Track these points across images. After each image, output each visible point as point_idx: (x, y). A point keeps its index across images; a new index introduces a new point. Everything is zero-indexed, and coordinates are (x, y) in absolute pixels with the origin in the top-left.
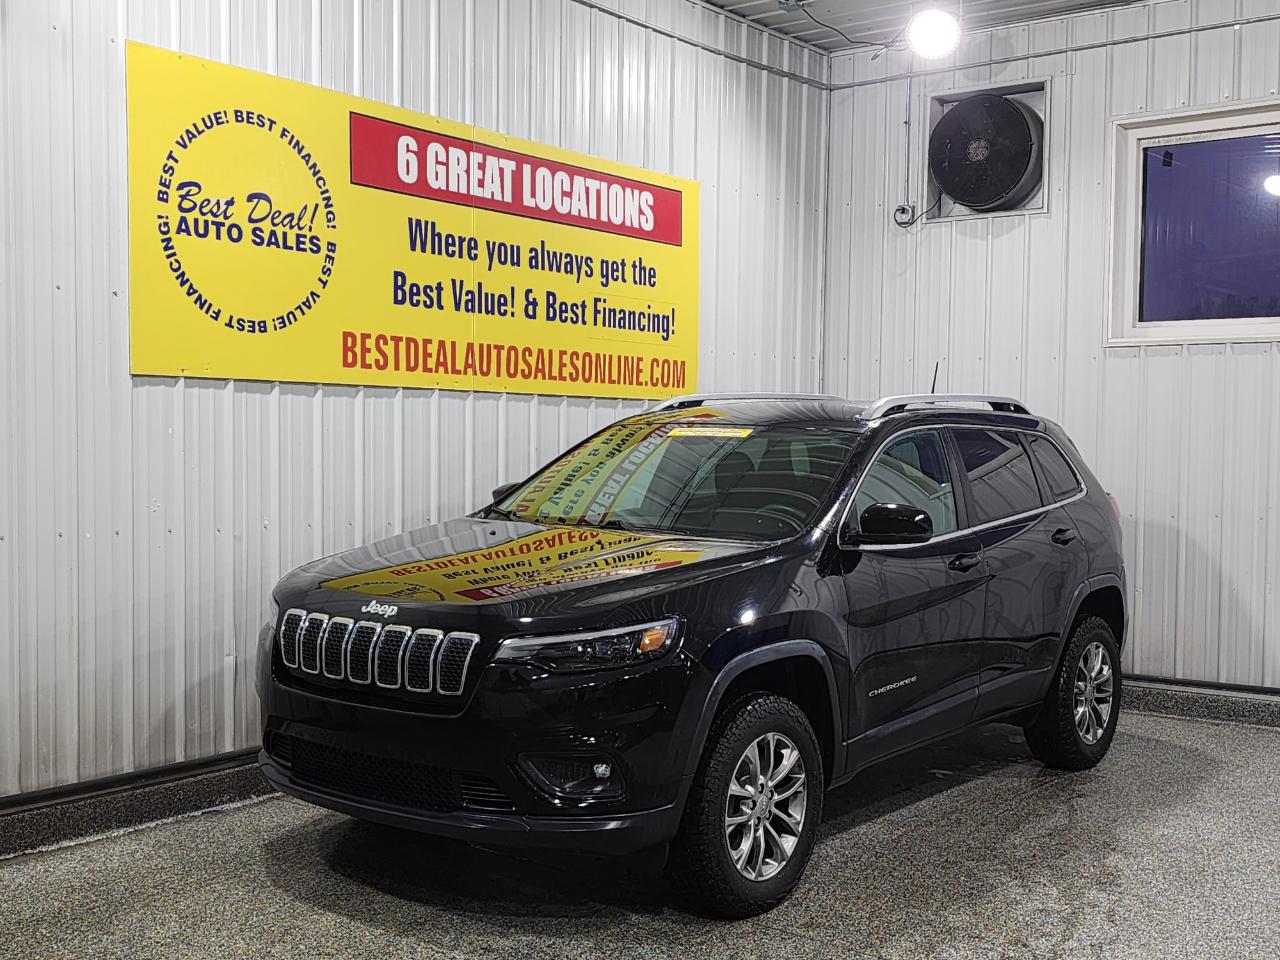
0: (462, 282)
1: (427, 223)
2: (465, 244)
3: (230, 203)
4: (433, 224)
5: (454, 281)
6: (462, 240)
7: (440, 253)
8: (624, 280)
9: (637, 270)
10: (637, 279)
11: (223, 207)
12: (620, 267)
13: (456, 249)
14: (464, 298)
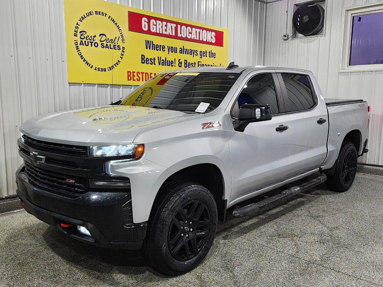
0: (161, 57)
1: (150, 41)
2: (161, 47)
3: (95, 37)
4: (152, 42)
5: (158, 57)
6: (160, 46)
7: (154, 50)
8: (206, 56)
9: (210, 54)
10: (210, 56)
11: (93, 38)
12: (205, 53)
13: (159, 48)
14: (161, 62)
